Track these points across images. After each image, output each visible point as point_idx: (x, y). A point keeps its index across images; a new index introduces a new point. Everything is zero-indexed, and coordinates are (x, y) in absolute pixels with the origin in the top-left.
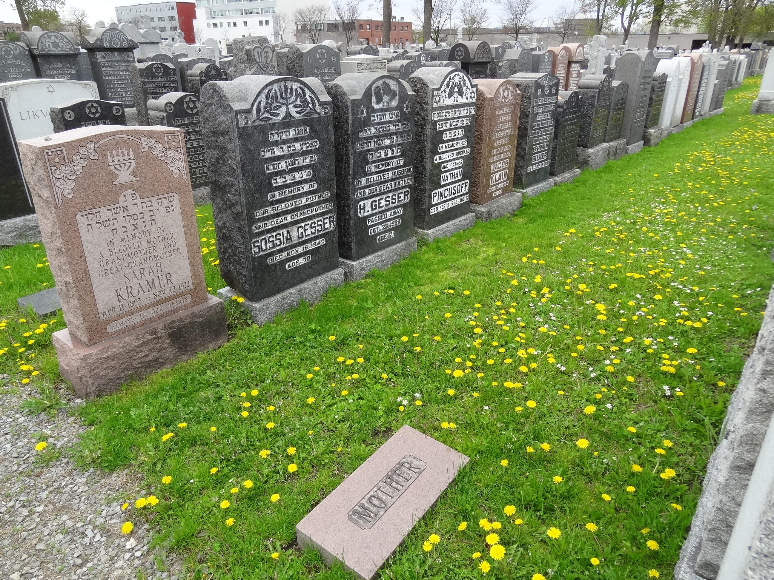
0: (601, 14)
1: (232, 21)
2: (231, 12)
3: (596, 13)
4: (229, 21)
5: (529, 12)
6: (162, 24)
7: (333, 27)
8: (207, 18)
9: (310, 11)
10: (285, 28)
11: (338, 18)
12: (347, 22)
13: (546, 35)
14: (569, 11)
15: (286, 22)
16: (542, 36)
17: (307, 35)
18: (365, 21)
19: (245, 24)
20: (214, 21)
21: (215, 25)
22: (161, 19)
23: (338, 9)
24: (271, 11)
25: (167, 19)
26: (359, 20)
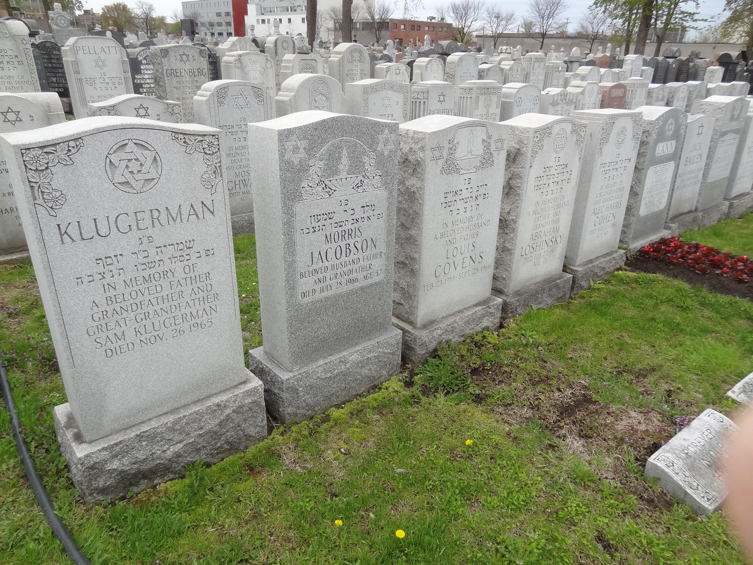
1: (278, 17)
2: (279, 9)
4: (276, 17)
6: (219, 20)
7: (366, 26)
8: (257, 15)
11: (369, 17)
12: (378, 21)
15: (323, 19)
18: (399, 20)
19: (290, 20)
20: (263, 17)
21: (263, 21)
22: (219, 15)
23: (369, 8)
25: (223, 14)
26: (392, 20)
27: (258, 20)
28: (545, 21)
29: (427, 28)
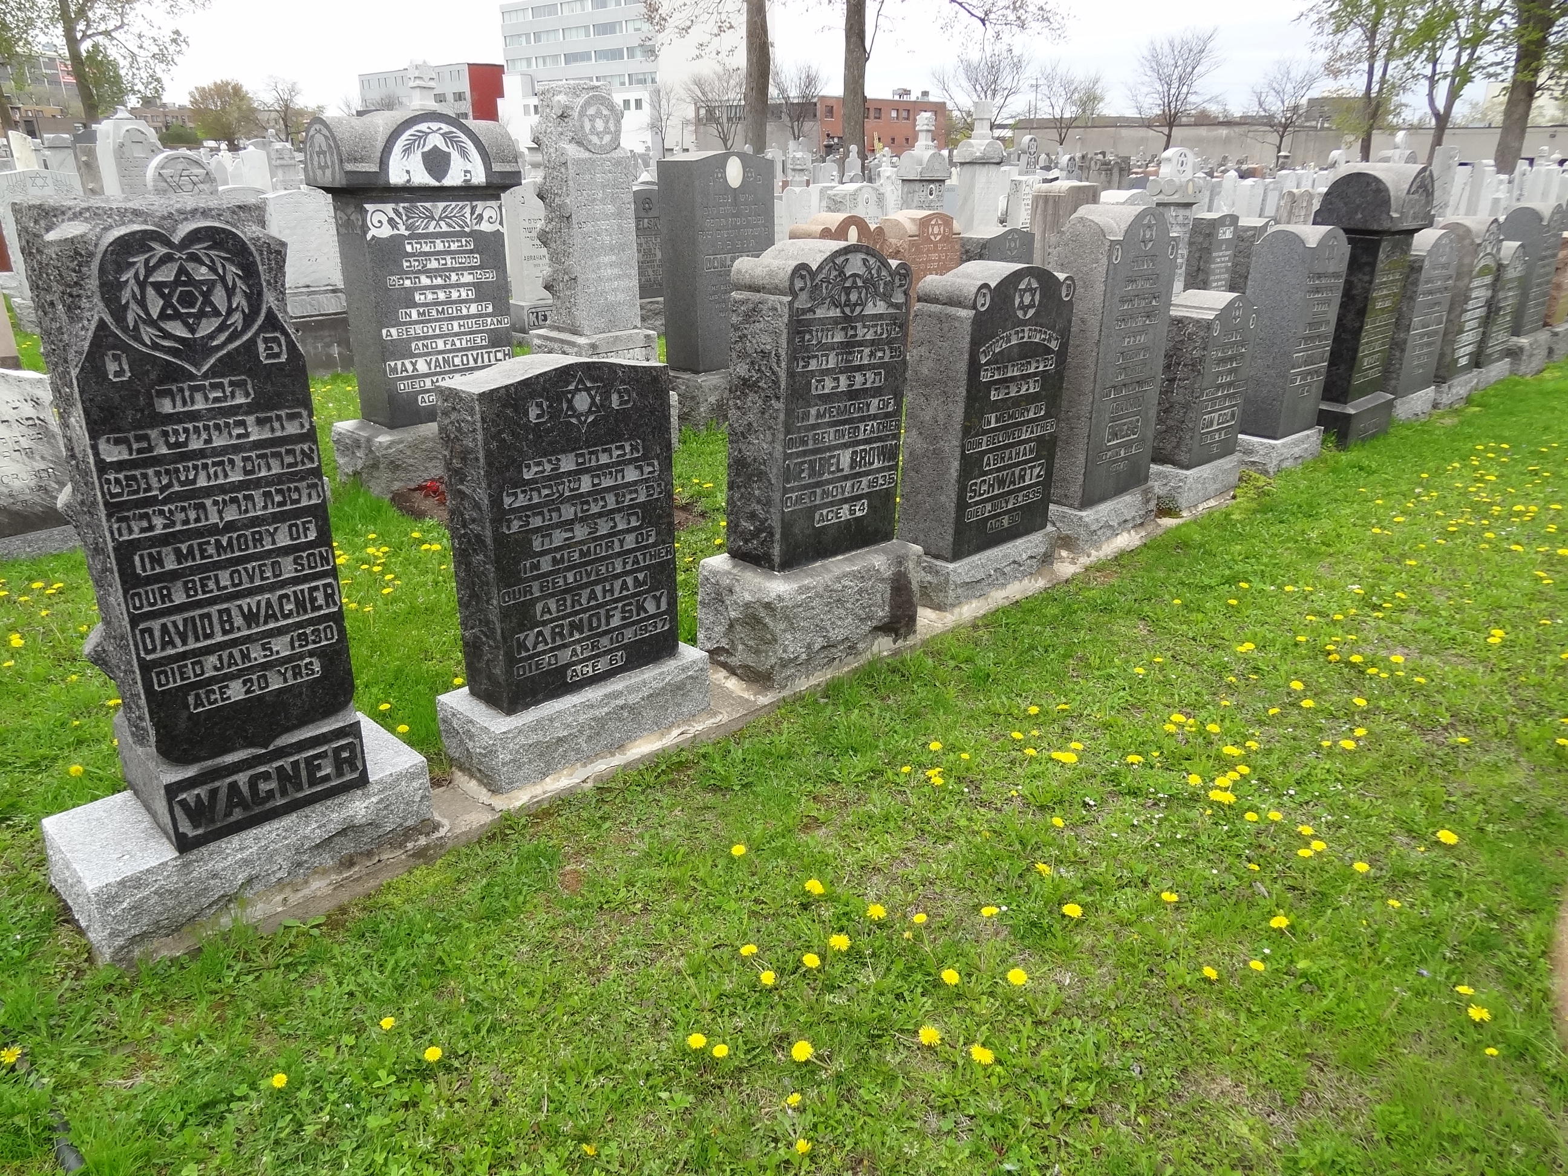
5: (1200, 76)
6: (443, 109)
8: (524, 96)
9: (719, 78)
10: (669, 115)
12: (796, 100)
13: (1242, 129)
16: (1232, 132)
24: (649, 80)
25: (450, 98)
26: (823, 98)
27: (526, 107)
28: (1172, 91)
29: (894, 114)
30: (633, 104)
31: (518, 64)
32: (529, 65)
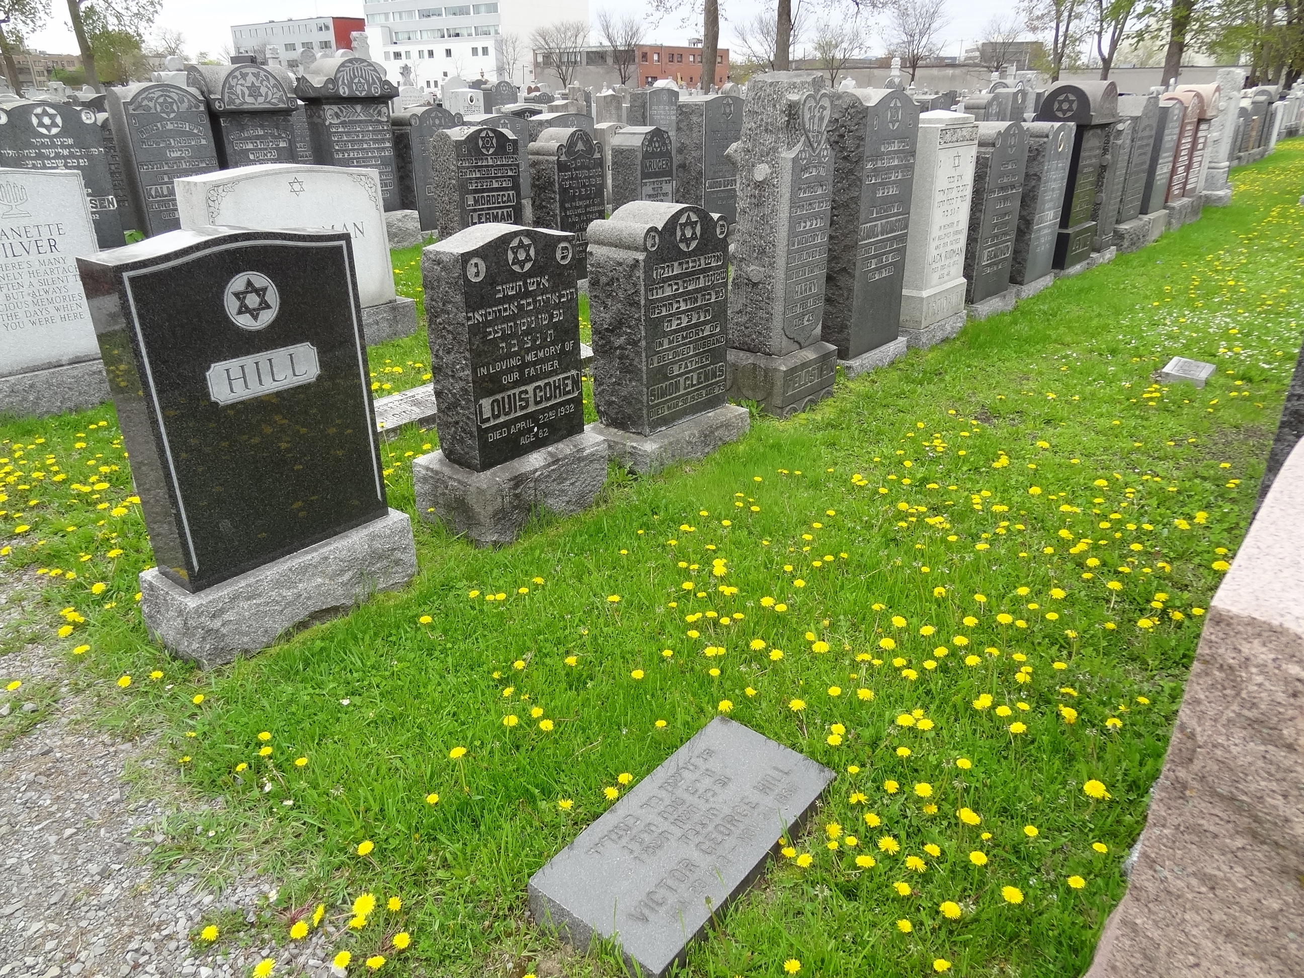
0: (1061, 33)
1: (426, 48)
2: (424, 34)
3: (1054, 32)
4: (421, 48)
5: (936, 30)
7: (597, 57)
8: (385, 44)
9: (558, 30)
10: (515, 60)
11: (606, 43)
12: (622, 48)
13: (964, 69)
14: (1006, 27)
15: (517, 50)
16: (958, 71)
17: (552, 71)
18: (651, 47)
19: (448, 53)
21: (397, 55)
23: (606, 28)
24: (492, 32)
25: (317, 45)
26: (640, 46)
27: (387, 54)
30: (480, 51)
31: (377, 18)
32: (387, 18)
